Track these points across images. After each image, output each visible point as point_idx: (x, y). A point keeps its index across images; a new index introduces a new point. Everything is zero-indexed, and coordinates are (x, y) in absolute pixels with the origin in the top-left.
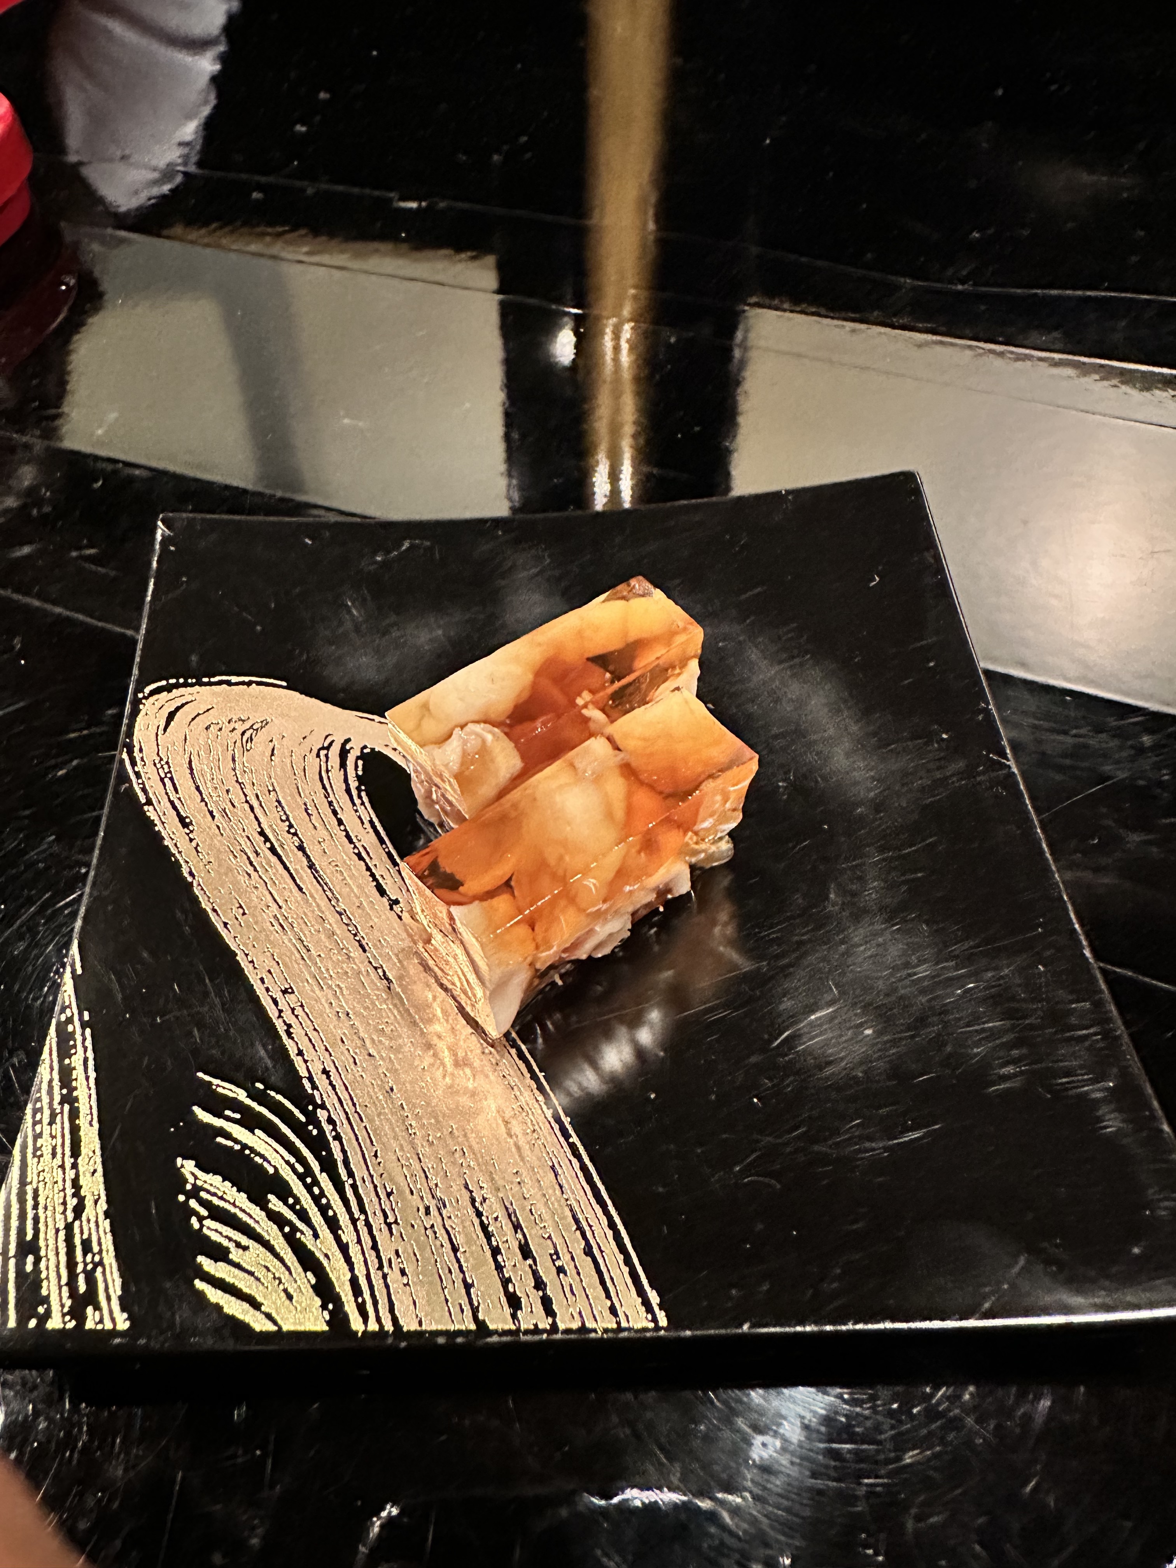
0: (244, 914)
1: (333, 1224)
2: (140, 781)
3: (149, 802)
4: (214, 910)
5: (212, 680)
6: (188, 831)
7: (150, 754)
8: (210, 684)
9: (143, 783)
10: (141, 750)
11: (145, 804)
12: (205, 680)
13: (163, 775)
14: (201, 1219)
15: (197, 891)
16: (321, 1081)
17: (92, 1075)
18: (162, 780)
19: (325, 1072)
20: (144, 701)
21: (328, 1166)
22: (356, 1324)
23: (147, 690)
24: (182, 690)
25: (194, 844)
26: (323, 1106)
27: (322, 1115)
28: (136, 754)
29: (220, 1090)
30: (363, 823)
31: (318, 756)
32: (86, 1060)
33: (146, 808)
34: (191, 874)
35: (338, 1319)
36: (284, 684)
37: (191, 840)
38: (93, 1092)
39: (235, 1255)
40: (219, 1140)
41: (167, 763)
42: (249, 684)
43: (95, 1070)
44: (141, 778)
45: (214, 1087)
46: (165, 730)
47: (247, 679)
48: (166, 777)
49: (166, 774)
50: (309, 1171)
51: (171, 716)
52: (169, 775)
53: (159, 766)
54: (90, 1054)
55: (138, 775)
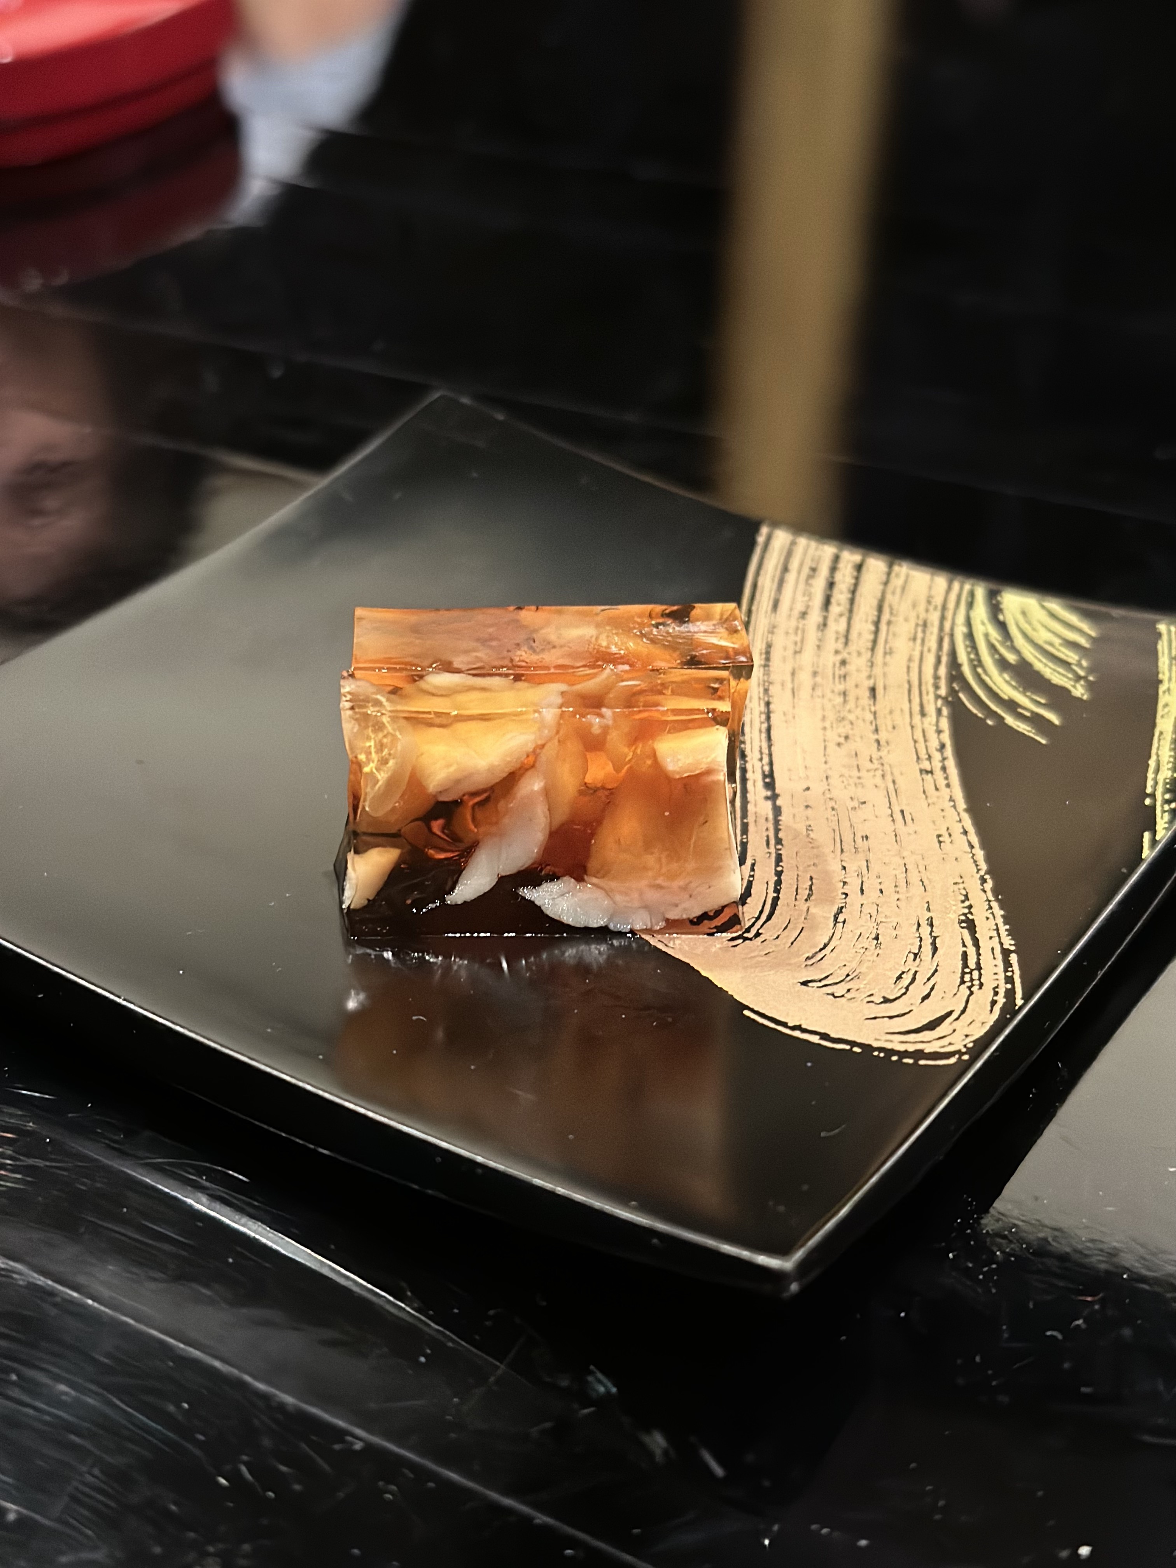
0: (939, 836)
1: (970, 636)
2: (1009, 974)
3: (1006, 953)
4: (972, 847)
5: (848, 1047)
6: (969, 916)
7: (983, 997)
8: (853, 1044)
9: (1006, 971)
10: (994, 1003)
11: (1012, 952)
12: (857, 1050)
13: (976, 974)
14: (1079, 665)
15: (984, 867)
16: (931, 709)
17: (1152, 763)
18: (979, 967)
19: (923, 714)
20: (964, 1050)
21: (954, 664)
22: (980, 592)
23: (953, 1060)
24: (901, 1048)
25: (967, 903)
26: (938, 697)
27: (943, 692)
28: (1001, 1000)
29: (1029, 729)
30: (753, 865)
31: (758, 934)
32: (1157, 771)
33: (1013, 948)
34: (983, 881)
35: (992, 596)
36: (746, 1013)
37: (970, 907)
38: (1154, 751)
39: (1057, 641)
40: (1043, 701)
41: (963, 982)
42: (798, 1028)
43: (1148, 765)
44: (1006, 978)
45: (1034, 731)
46: (949, 1014)
47: (797, 1034)
48: (972, 970)
49: (971, 973)
50: (974, 668)
51: (932, 1025)
52: (967, 970)
53: (976, 982)
54: (1150, 775)
55: (1010, 980)
